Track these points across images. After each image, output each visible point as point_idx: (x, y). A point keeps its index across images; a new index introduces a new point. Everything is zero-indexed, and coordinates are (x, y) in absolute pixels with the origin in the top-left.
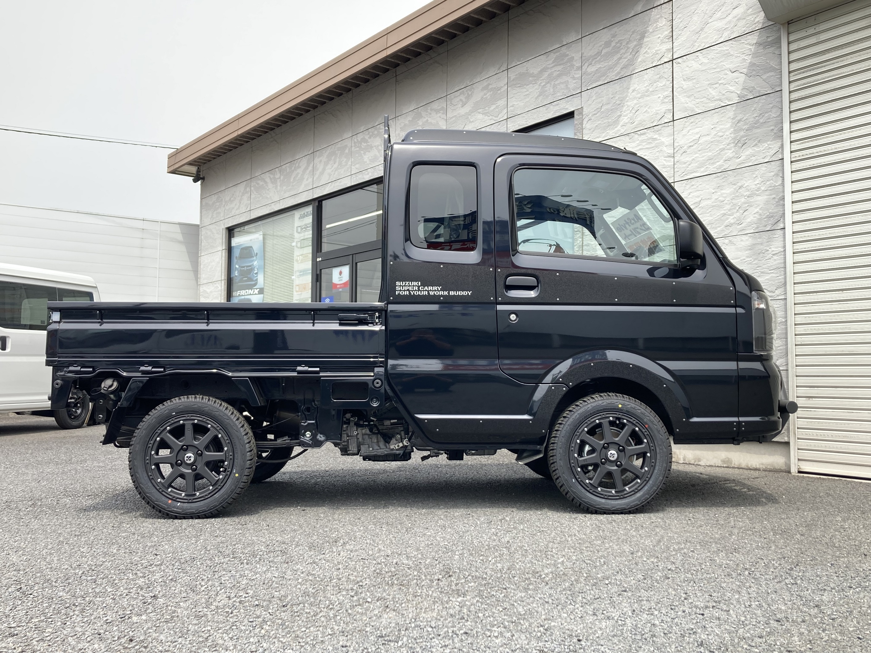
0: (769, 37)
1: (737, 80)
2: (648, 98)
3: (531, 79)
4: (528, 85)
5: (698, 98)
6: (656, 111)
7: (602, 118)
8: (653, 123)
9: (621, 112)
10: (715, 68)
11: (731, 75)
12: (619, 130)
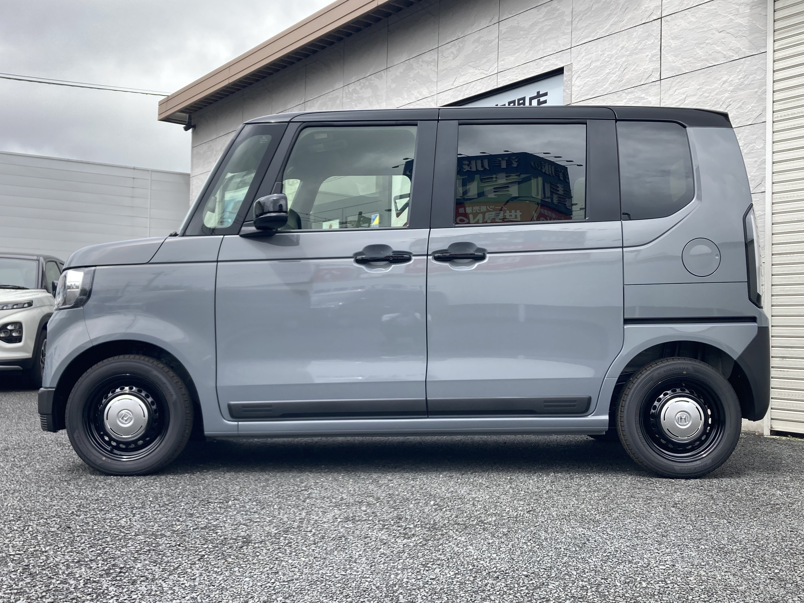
1: (723, 40)
2: (637, 56)
3: (521, 32)
4: (519, 39)
5: (685, 58)
6: (644, 69)
7: (591, 75)
8: (640, 81)
9: (609, 69)
10: (703, 28)
11: (718, 35)
12: (607, 88)
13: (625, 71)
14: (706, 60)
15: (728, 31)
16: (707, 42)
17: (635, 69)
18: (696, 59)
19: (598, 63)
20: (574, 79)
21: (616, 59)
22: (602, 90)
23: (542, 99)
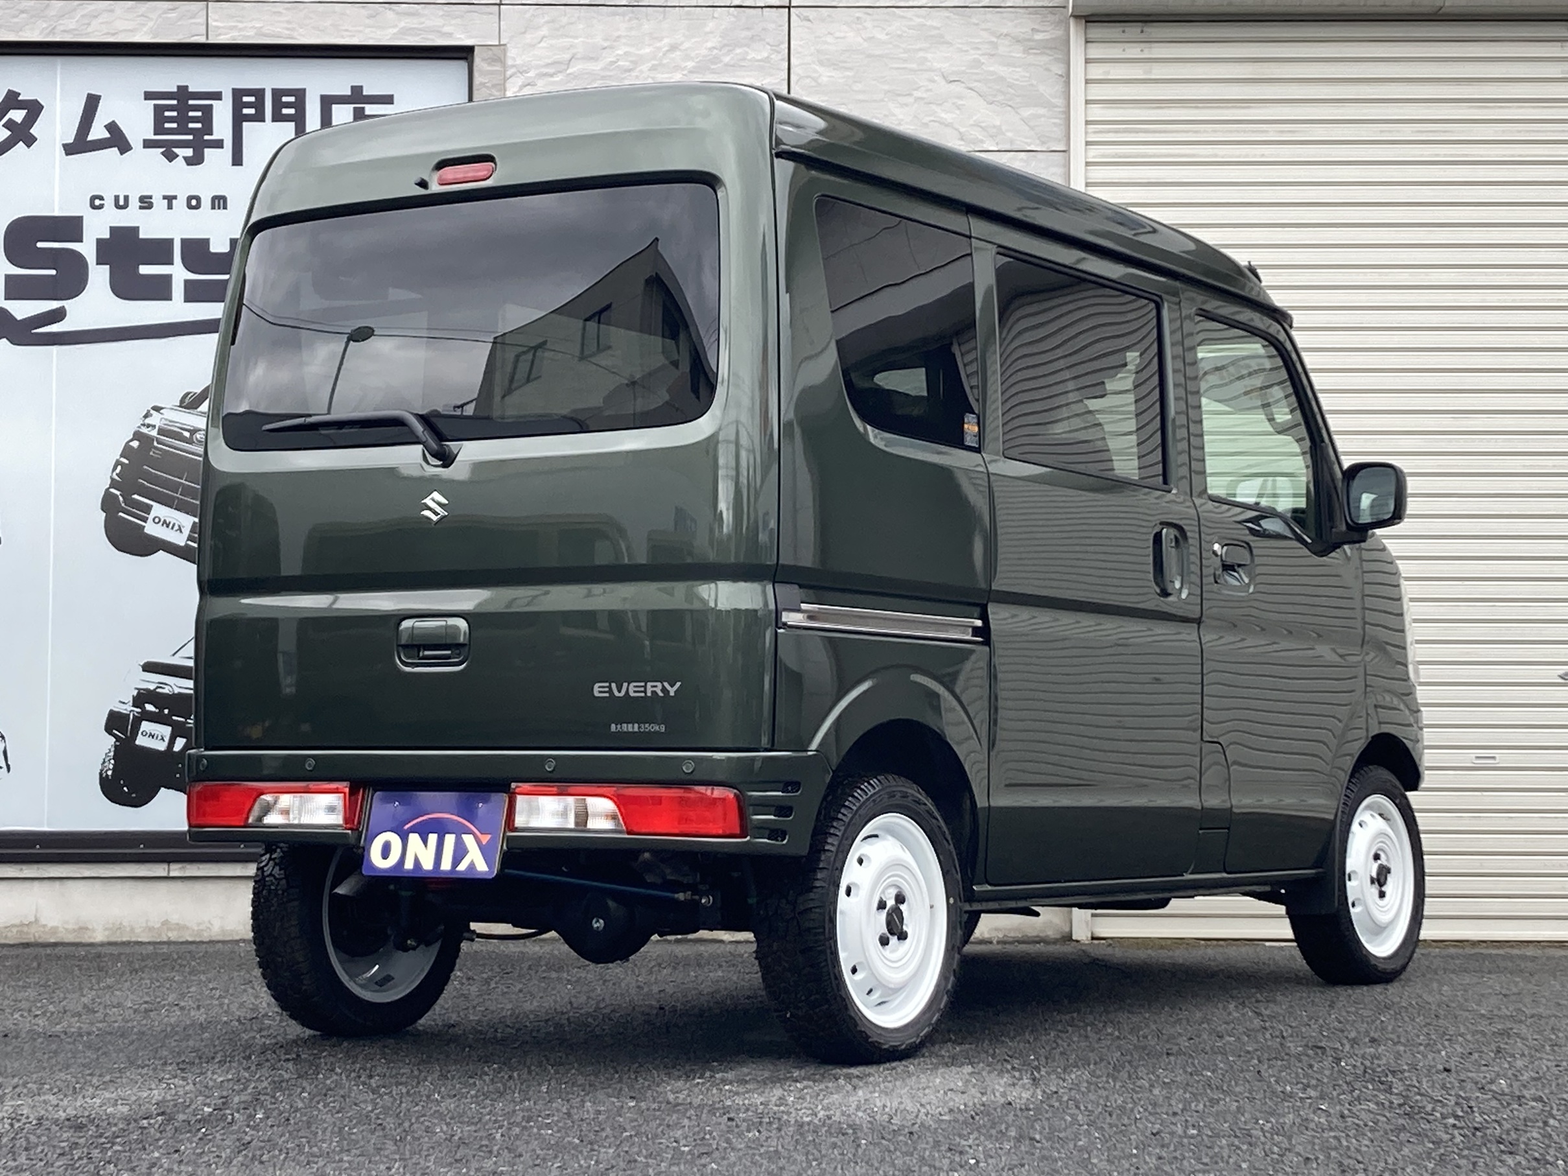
0: (1038, 31)
1: (960, 102)
10: (905, 61)
11: (944, 87)
15: (971, 85)
16: (917, 94)
19: (597, 67)
20: (512, 88)
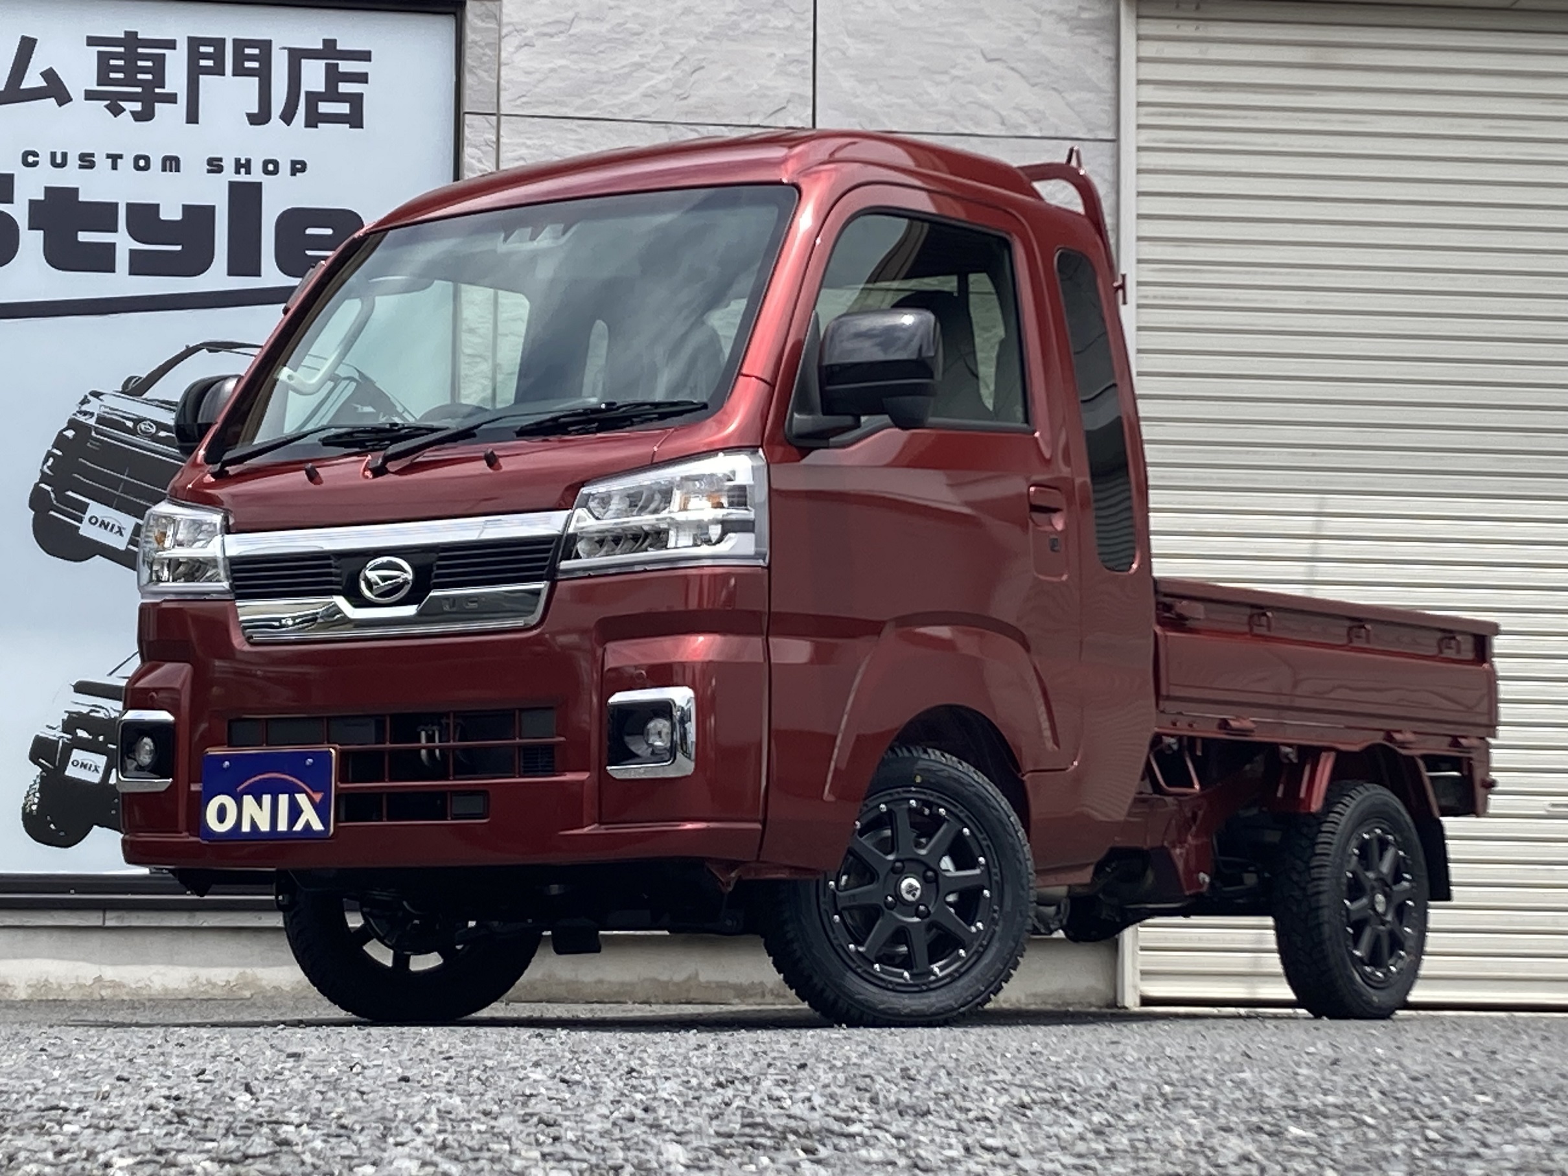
0: (1085, 9)
1: (1000, 83)
2: (735, 47)
5: (889, 94)
6: (761, 87)
7: (573, 53)
8: (749, 115)
9: (641, 56)
10: (941, 35)
11: (982, 65)
12: (631, 105)
13: (696, 75)
14: (952, 115)
15: (1013, 65)
16: (954, 72)
17: (729, 79)
18: (922, 105)
19: (603, 28)
20: (508, 48)
21: (664, 33)
22: (614, 105)
23: (345, 66)
